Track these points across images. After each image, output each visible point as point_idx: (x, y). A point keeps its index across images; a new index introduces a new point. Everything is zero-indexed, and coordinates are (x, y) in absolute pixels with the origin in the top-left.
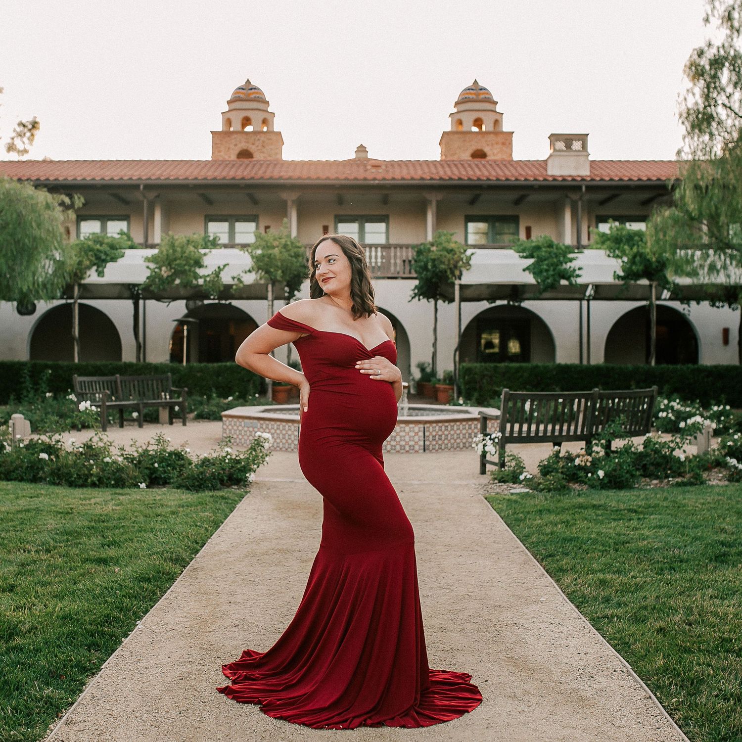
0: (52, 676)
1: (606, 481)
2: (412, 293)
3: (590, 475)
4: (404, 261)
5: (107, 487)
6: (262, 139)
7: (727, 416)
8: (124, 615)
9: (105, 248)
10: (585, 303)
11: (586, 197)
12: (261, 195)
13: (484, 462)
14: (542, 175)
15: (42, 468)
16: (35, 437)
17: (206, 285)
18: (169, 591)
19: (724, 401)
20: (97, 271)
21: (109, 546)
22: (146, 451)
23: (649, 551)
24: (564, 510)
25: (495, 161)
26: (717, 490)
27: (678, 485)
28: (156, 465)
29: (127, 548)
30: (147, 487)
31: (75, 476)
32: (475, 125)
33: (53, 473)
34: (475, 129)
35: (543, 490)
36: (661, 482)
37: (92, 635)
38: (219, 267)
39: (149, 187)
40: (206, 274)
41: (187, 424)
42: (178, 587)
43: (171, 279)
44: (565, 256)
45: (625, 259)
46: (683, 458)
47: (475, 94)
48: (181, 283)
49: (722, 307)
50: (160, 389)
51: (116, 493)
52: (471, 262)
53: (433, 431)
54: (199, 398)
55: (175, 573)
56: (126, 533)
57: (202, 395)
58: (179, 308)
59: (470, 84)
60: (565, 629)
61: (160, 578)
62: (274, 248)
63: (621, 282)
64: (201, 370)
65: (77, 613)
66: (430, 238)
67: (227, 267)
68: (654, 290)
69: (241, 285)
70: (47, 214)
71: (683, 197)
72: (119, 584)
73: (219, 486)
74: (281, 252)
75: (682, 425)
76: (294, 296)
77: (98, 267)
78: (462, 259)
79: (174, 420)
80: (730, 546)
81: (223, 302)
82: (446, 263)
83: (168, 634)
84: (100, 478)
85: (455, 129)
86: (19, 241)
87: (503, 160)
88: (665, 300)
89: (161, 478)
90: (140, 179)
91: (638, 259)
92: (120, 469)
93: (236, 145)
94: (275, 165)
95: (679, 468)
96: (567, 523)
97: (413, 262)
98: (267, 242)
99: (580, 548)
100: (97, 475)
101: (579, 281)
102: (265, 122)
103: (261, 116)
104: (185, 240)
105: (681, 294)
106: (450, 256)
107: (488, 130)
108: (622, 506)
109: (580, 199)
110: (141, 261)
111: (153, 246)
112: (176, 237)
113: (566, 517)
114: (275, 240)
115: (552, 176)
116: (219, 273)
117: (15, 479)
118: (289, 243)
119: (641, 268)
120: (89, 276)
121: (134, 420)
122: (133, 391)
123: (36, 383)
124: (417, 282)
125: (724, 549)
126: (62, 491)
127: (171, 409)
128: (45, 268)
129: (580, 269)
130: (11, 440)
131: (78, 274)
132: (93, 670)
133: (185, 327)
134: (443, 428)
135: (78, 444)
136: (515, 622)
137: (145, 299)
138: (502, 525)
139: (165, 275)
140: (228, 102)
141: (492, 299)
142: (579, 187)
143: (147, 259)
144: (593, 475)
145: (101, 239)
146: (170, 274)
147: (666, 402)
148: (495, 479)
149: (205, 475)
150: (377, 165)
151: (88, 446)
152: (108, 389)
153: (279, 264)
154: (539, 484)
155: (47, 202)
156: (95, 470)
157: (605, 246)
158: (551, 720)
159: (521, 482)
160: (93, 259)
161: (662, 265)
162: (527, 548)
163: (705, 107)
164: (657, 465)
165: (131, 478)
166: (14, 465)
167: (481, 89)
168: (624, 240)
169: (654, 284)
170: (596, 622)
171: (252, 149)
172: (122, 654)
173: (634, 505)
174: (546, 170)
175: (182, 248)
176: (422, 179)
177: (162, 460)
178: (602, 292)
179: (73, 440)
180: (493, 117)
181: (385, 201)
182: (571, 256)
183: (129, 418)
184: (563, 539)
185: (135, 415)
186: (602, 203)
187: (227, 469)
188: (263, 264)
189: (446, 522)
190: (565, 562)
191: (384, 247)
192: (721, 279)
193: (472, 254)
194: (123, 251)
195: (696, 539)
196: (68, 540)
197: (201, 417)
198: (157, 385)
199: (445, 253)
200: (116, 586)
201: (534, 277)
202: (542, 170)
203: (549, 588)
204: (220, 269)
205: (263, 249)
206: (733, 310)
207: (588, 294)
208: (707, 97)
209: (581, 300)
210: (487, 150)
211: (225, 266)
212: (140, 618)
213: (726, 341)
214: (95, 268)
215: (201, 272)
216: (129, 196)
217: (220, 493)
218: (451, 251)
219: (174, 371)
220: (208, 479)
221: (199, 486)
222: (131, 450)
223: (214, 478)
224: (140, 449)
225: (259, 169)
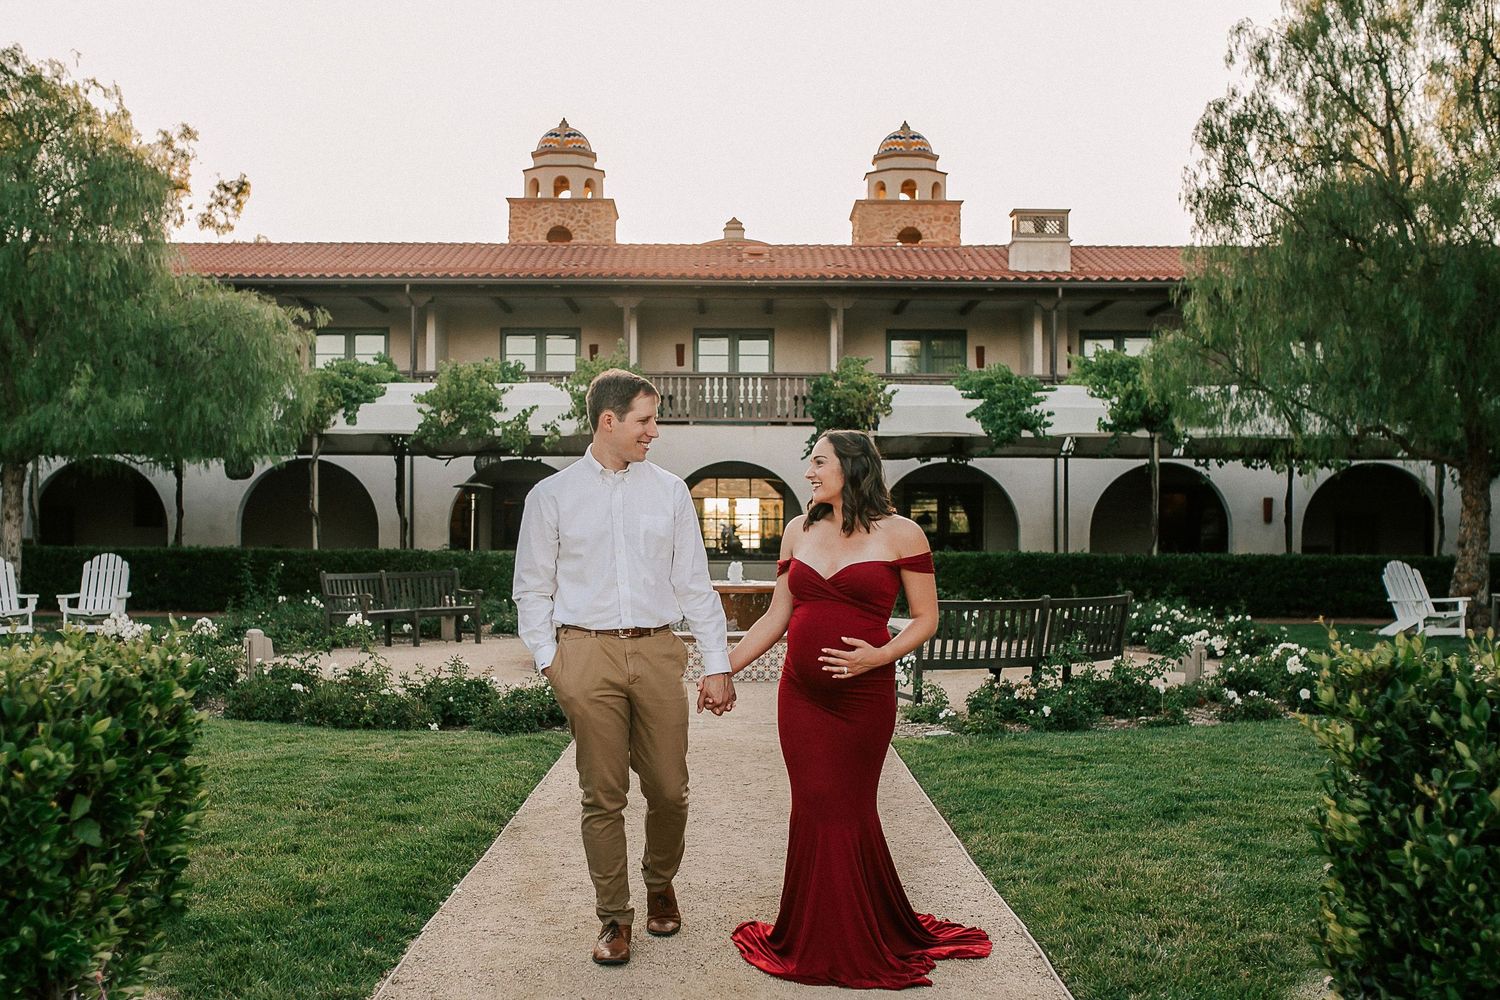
0: (369, 937)
1: (1053, 720)
3: (1032, 712)
4: (796, 398)
5: (387, 729)
6: (585, 210)
7: (1246, 631)
8: (439, 878)
9: (356, 381)
10: (1061, 461)
11: (1065, 305)
12: (583, 300)
14: (1000, 272)
15: (296, 704)
16: (281, 660)
17: (506, 437)
19: (1244, 608)
20: (345, 415)
21: (404, 801)
22: (437, 679)
23: (1084, 806)
24: (989, 757)
25: (933, 247)
26: (1200, 732)
27: (1150, 725)
28: (451, 699)
29: (428, 804)
30: (440, 728)
31: (342, 713)
32: (903, 191)
33: (311, 711)
34: (904, 197)
35: (969, 731)
36: (1130, 722)
37: (406, 898)
38: (524, 411)
39: (418, 288)
40: (506, 421)
41: (483, 641)
43: (454, 428)
44: (1028, 396)
45: (1116, 400)
46: (1162, 690)
47: (902, 144)
48: (469, 433)
49: (1261, 467)
50: (443, 592)
51: (400, 737)
52: (892, 405)
54: (497, 603)
55: (493, 832)
56: (423, 785)
57: (500, 598)
58: (464, 468)
59: (897, 127)
60: (961, 892)
61: (474, 837)
63: (1110, 434)
64: (498, 561)
65: (384, 875)
66: (833, 367)
67: (536, 411)
68: (1156, 444)
69: (557, 437)
70: (277, 338)
71: (1193, 316)
72: (427, 844)
73: (537, 726)
75: (1182, 642)
77: (347, 410)
78: (879, 400)
79: (463, 636)
80: (1187, 801)
81: (529, 459)
82: (856, 405)
83: (493, 897)
84: (376, 716)
85: (873, 198)
86: (238, 379)
87: (947, 246)
88: (1177, 458)
89: (457, 716)
90: (405, 276)
91: (1133, 400)
92: (403, 705)
93: (546, 220)
94: (606, 251)
95: (1156, 703)
96: (990, 774)
97: (809, 401)
99: (998, 803)
100: (372, 713)
101: (1049, 431)
102: (589, 184)
103: (584, 175)
104: (474, 370)
105: (1196, 449)
106: (861, 395)
107: (922, 198)
108: (1066, 753)
109: (1056, 307)
110: (410, 401)
111: (423, 377)
112: (460, 366)
113: (990, 766)
115: (1015, 273)
116: (525, 420)
117: (260, 719)
119: (1138, 413)
120: (335, 423)
121: (404, 635)
122: (404, 591)
123: (260, 580)
124: (813, 430)
125: (1179, 804)
126: (325, 733)
127: (459, 620)
128: (272, 414)
129: (1050, 414)
130: (246, 665)
131: (320, 419)
133: (473, 497)
135: (342, 670)
137: (412, 454)
139: (446, 423)
140: (534, 155)
141: (923, 455)
142: (1055, 291)
143: (419, 399)
144: (1036, 712)
145: (350, 368)
146: (453, 420)
147: (1164, 609)
148: (907, 717)
149: (518, 713)
150: (758, 251)
151: (355, 674)
152: (370, 591)
154: (965, 723)
155: (278, 320)
156: (368, 706)
157: (1088, 381)
159: (940, 722)
160: (341, 398)
161: (1167, 410)
164: (1127, 699)
165: (418, 717)
166: (258, 699)
167: (913, 138)
168: (1115, 371)
169: (1157, 436)
170: (999, 885)
171: (570, 225)
173: (1081, 751)
174: (1006, 262)
175: (470, 381)
176: (823, 277)
177: (458, 692)
178: (1085, 448)
179: (336, 665)
180: (931, 178)
181: (769, 309)
182: (1038, 395)
183: (399, 632)
184: (981, 792)
185: (407, 627)
186: (1089, 312)
187: (548, 705)
190: (976, 819)
191: (766, 378)
192: (1251, 431)
193: (894, 392)
194: (384, 385)
196: (351, 795)
197: (501, 630)
198: (439, 586)
199: (855, 391)
200: (423, 846)
201: (983, 427)
202: (1001, 260)
204: (526, 414)
206: (1277, 471)
207: (1065, 448)
209: (1056, 456)
210: (921, 228)
211: (532, 409)
212: (457, 882)
213: (1268, 518)
214: (342, 411)
215: (498, 417)
216: (388, 300)
217: (539, 736)
218: (862, 388)
219: (458, 562)
220: (522, 718)
221: (511, 728)
222: (416, 680)
223: (530, 717)
224: (428, 678)
225: (581, 258)
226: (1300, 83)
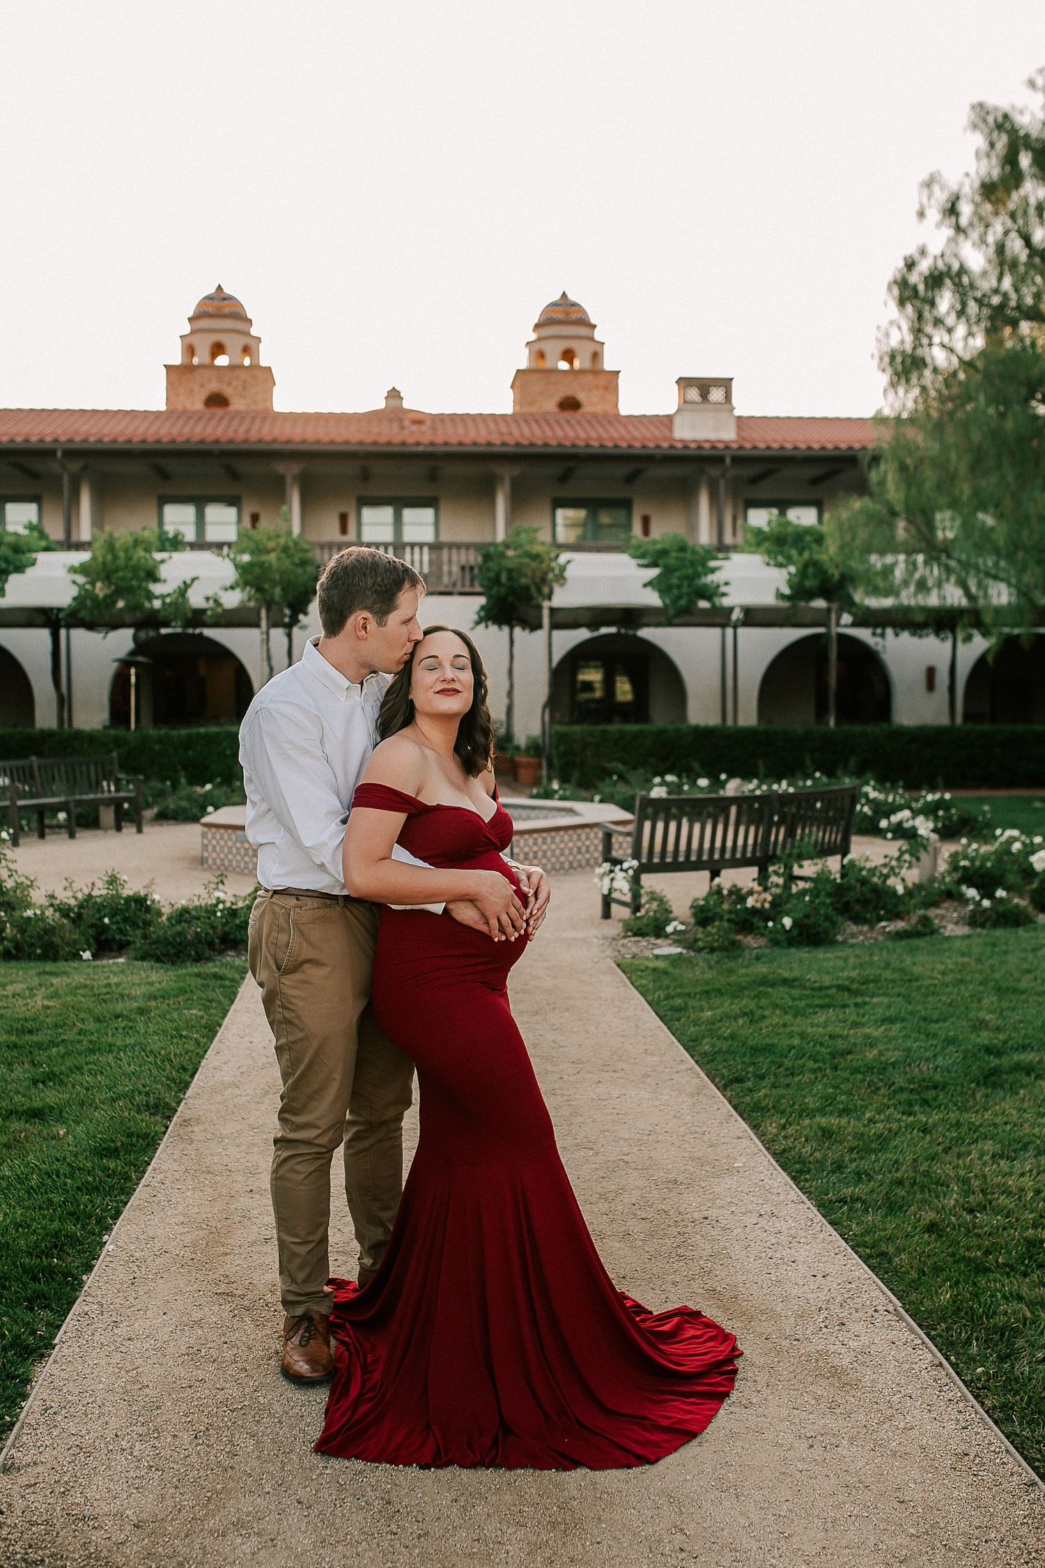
1: (795, 933)
2: (476, 617)
3: (770, 923)
4: (463, 568)
5: (30, 959)
6: (243, 377)
7: (947, 809)
8: (83, 1227)
10: (729, 631)
11: (731, 473)
12: (245, 467)
13: (607, 901)
14: (666, 439)
17: (165, 609)
18: (150, 1168)
21: (43, 1083)
22: (89, 896)
23: (885, 1069)
24: (742, 989)
25: (594, 415)
26: (957, 944)
27: (899, 935)
28: (106, 920)
29: (74, 1087)
30: (93, 955)
32: (563, 360)
34: (563, 365)
35: (703, 948)
36: (872, 928)
37: (35, 1279)
38: (185, 583)
39: (71, 453)
40: (165, 593)
41: (145, 829)
42: (165, 1160)
43: (110, 600)
44: (704, 565)
45: (793, 569)
46: (900, 890)
47: (563, 312)
48: (127, 606)
49: (927, 636)
50: (101, 776)
51: (46, 973)
52: (567, 574)
53: (526, 845)
54: (159, 785)
55: (156, 1133)
56: (69, 1054)
57: (163, 780)
58: (122, 641)
59: (556, 297)
60: (783, 1226)
61: (133, 1145)
62: (268, 552)
63: (786, 604)
64: (160, 740)
66: (501, 536)
67: (196, 582)
68: (833, 614)
69: (219, 610)
71: (882, 483)
72: (69, 1164)
73: (208, 954)
74: (279, 559)
75: (884, 824)
76: (299, 621)
78: (553, 570)
79: (123, 824)
80: (999, 1054)
81: (190, 631)
82: (530, 574)
83: (158, 1260)
84: (19, 943)
85: (533, 366)
87: (605, 415)
88: (846, 626)
89: (114, 940)
90: (56, 441)
91: (810, 570)
92: (50, 931)
93: (203, 386)
94: (264, 419)
95: (896, 905)
96: (751, 1016)
97: (476, 571)
98: (257, 543)
99: (780, 1066)
100: (13, 939)
101: (725, 601)
102: (246, 350)
103: (242, 341)
104: (130, 539)
106: (534, 565)
107: (583, 367)
109: (723, 475)
110: (64, 573)
111: (79, 546)
112: (116, 534)
113: (747, 1003)
114: (269, 539)
115: (681, 441)
116: (185, 591)
118: (291, 544)
119: (816, 582)
121: (59, 826)
122: (57, 778)
124: (482, 600)
125: (994, 1062)
127: (118, 807)
129: (726, 584)
132: (39, 1349)
133: (133, 671)
134: (540, 841)
136: (705, 1214)
137: (69, 626)
138: (650, 1019)
139: (101, 595)
140: (190, 319)
141: (593, 626)
142: (722, 459)
143: (73, 570)
144: (775, 923)
146: (108, 592)
148: (628, 929)
149: (186, 938)
150: (419, 419)
152: (19, 781)
153: (277, 577)
154: (697, 939)
156: (9, 930)
157: (762, 550)
158: (797, 1421)
159: (667, 936)
161: (847, 579)
162: (697, 1062)
163: (914, 348)
164: (865, 902)
165: (68, 944)
167: (572, 306)
168: (790, 540)
169: (835, 606)
170: (829, 1209)
171: (228, 392)
172: (86, 1309)
173: (843, 978)
174: (671, 430)
175: (126, 551)
176: (489, 444)
177: (114, 910)
178: (755, 617)
180: (589, 347)
181: (433, 476)
182: (713, 564)
183: (55, 822)
184: (752, 1048)
185: (62, 817)
186: (754, 480)
187: (220, 927)
188: (251, 577)
189: (566, 1014)
191: (432, 547)
192: (933, 600)
193: (568, 562)
194: (34, 555)
195: (950, 1041)
197: (164, 817)
198: (96, 772)
199: (527, 560)
200: (64, 1169)
201: (660, 597)
202: (665, 431)
203: (744, 1140)
204: (187, 586)
205: (252, 553)
206: (943, 639)
207: (734, 619)
208: (918, 331)
209: (723, 626)
210: (581, 397)
211: (193, 580)
212: (109, 1230)
213: (931, 684)
215: (157, 589)
216: (39, 466)
217: (211, 968)
218: (536, 557)
219: (118, 742)
220: (190, 944)
221: (177, 955)
222: (65, 897)
223: (200, 942)
224: (80, 895)
225: (240, 425)
226: (991, 239)
